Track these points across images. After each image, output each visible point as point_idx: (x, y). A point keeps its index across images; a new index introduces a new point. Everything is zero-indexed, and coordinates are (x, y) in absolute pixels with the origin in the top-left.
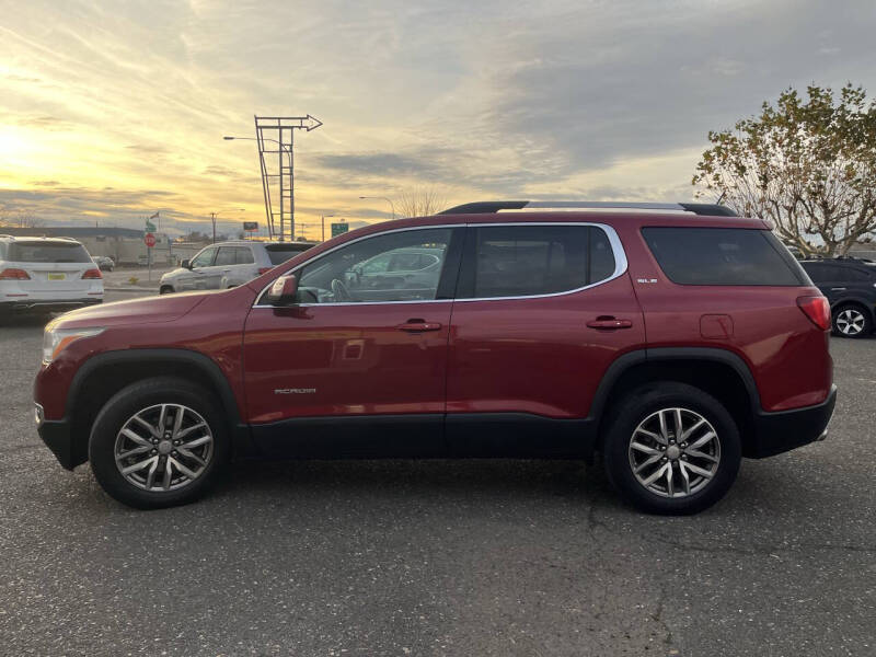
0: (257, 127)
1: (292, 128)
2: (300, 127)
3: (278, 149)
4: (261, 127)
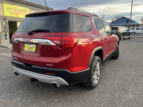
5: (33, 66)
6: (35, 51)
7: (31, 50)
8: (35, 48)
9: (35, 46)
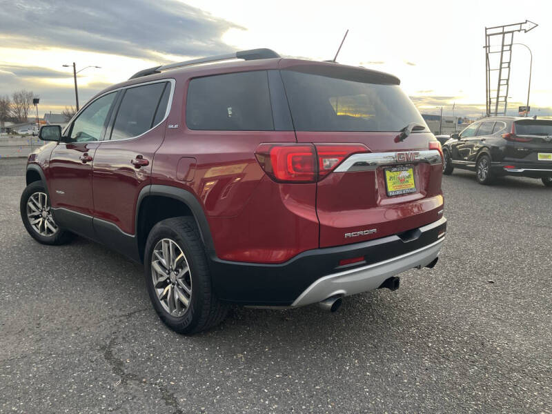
0: (486, 35)
1: (512, 32)
2: (519, 31)
3: (500, 50)
4: (489, 35)
8: (412, 177)
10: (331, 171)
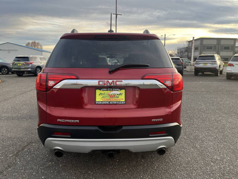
5: (124, 128)
6: (124, 100)
7: (114, 100)
8: (124, 95)
9: (123, 91)
10: (52, 87)
